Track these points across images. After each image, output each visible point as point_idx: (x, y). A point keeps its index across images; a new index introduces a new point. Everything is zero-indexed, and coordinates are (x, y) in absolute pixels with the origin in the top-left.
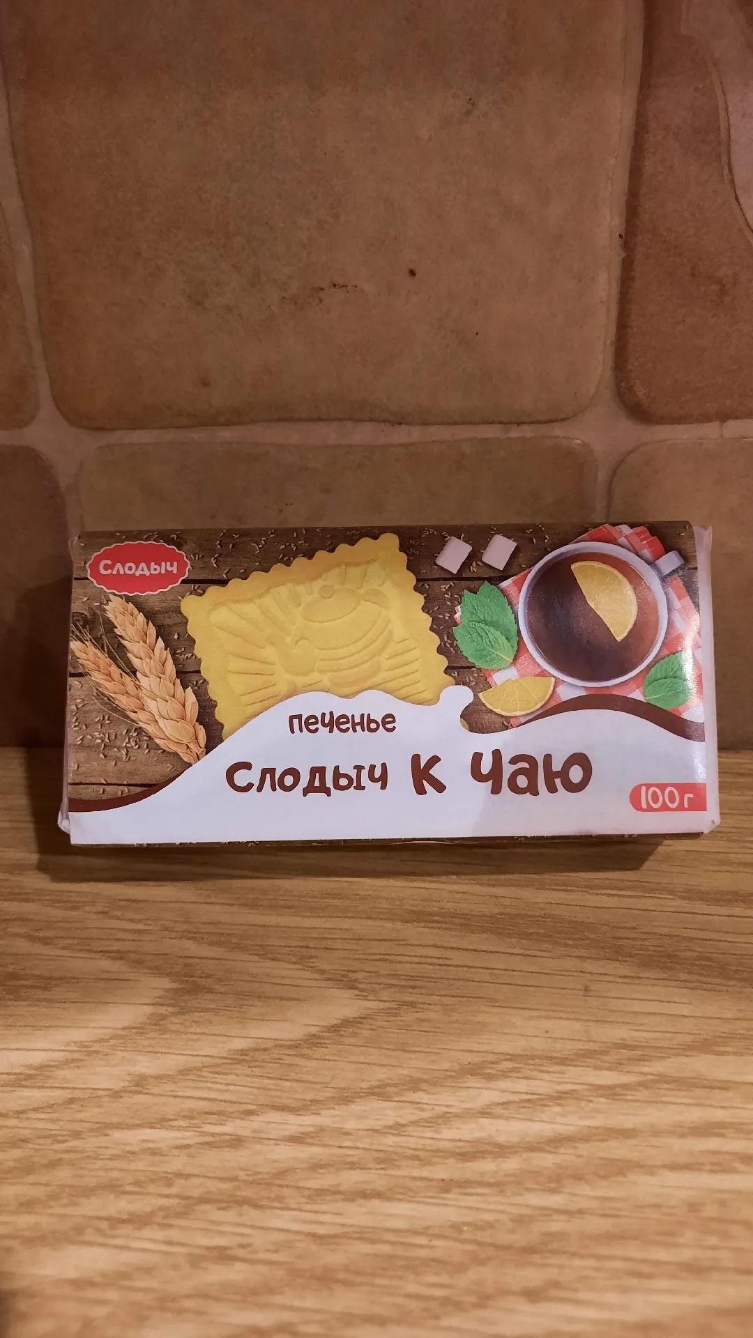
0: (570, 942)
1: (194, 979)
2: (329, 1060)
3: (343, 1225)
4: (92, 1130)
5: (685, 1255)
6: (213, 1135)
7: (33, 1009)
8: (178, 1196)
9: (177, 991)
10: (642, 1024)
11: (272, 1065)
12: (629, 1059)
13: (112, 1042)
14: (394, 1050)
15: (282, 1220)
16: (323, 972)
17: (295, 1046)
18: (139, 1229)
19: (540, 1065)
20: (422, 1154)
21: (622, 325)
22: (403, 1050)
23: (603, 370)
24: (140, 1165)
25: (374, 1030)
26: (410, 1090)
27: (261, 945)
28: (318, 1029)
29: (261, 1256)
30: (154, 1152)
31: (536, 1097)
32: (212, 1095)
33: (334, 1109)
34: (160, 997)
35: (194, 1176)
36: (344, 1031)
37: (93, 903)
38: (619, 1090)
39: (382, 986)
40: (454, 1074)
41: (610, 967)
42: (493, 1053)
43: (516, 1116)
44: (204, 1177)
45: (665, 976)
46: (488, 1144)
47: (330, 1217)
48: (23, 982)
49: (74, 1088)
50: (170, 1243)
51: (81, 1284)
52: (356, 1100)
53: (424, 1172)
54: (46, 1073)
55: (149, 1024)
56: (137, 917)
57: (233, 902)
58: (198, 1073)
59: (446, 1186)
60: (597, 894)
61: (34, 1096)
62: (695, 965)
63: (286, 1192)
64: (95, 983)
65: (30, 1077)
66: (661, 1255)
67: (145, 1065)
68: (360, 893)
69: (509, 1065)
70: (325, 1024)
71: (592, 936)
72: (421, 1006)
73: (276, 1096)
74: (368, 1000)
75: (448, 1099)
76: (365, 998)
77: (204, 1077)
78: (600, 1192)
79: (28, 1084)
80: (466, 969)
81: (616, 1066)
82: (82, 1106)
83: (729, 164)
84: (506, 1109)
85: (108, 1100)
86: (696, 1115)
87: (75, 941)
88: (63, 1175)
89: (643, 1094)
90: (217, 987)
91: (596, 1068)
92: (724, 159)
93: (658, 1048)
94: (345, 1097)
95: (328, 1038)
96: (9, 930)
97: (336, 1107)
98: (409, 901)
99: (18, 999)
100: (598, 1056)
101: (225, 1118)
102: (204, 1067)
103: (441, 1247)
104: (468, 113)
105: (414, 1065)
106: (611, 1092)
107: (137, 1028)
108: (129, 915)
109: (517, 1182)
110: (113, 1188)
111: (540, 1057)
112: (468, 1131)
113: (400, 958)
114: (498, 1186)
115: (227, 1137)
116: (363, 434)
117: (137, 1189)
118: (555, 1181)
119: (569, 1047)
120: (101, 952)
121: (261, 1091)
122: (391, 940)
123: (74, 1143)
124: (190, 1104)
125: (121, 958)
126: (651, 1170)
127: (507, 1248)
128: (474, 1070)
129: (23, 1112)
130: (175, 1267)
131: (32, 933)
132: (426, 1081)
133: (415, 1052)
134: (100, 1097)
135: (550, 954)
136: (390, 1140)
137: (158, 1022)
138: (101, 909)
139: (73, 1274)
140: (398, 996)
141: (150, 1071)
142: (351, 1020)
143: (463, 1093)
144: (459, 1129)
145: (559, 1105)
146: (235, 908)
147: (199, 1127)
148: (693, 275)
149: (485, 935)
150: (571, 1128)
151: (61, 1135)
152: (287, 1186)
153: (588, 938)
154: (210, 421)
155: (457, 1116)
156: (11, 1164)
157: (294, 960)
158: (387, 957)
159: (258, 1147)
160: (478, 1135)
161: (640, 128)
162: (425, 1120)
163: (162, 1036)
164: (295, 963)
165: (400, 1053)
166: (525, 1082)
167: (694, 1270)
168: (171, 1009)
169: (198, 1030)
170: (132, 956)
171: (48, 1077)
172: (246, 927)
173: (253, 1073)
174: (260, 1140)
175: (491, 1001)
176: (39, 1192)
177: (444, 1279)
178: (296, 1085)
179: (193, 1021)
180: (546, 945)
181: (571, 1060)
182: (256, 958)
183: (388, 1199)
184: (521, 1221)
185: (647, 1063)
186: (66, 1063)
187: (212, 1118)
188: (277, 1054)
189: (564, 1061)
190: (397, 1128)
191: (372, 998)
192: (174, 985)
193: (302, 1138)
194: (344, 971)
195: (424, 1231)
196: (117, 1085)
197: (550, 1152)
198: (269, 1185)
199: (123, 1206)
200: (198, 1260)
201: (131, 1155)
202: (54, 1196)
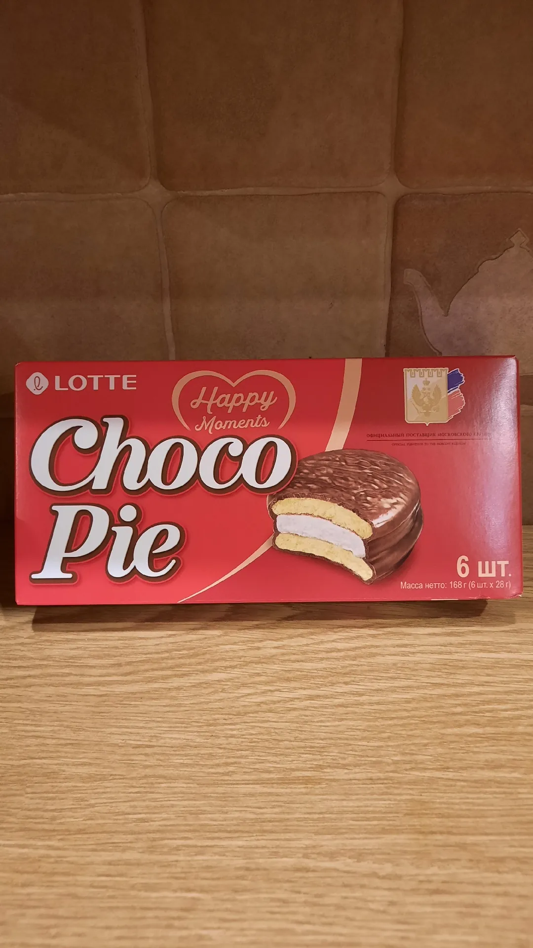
5: (391, 675)
6: (251, 646)
8: (243, 661)
15: (275, 667)
24: (230, 654)
30: (234, 651)
47: (289, 666)
50: (243, 672)
51: (219, 681)
53: (316, 656)
59: (322, 659)
63: (274, 660)
66: (384, 675)
75: (322, 638)
81: (376, 629)
83: (422, 324)
86: (399, 642)
88: (208, 656)
91: (369, 630)
92: (420, 321)
94: (290, 637)
103: (321, 673)
104: (331, 308)
106: (374, 636)
109: (344, 658)
112: (329, 646)
114: (337, 659)
115: (256, 647)
118: (354, 658)
123: (209, 649)
124: (243, 639)
126: (383, 656)
130: (246, 677)
132: (315, 633)
136: (305, 648)
143: (327, 636)
155: (325, 642)
156: (191, 654)
160: (332, 647)
167: (392, 678)
176: (202, 660)
177: (322, 680)
184: (343, 667)
190: (307, 645)
195: (316, 670)
198: (270, 659)
199: (227, 664)
200: (251, 676)
201: (227, 651)
202: (207, 661)
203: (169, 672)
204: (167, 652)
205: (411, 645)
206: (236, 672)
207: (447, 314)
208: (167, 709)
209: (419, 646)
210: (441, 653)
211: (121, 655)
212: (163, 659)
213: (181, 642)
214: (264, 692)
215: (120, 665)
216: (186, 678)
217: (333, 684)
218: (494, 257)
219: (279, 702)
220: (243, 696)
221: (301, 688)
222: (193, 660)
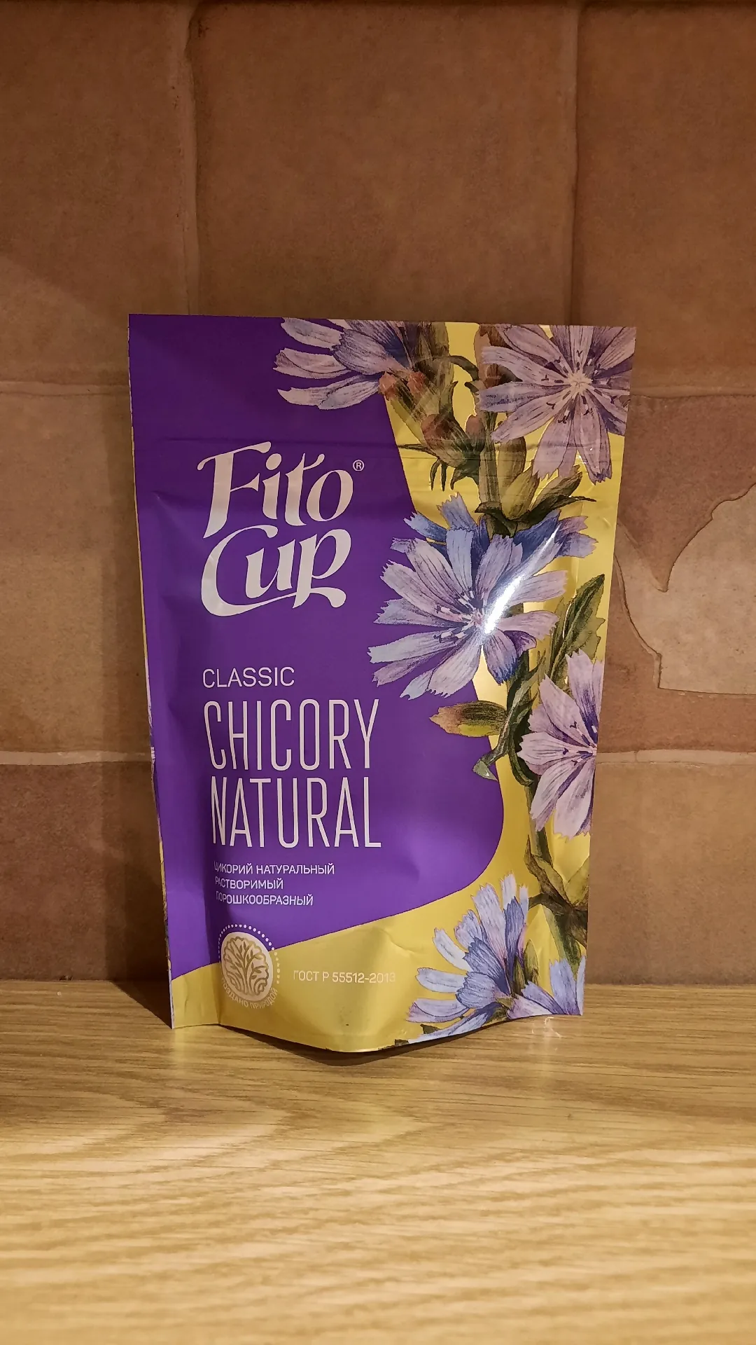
4: (249, 1188)
5: (642, 1245)
6: (330, 1189)
8: (313, 1219)
9: (291, 1117)
15: (382, 1230)
16: (389, 1107)
24: (285, 1204)
30: (293, 1198)
45: (622, 1109)
47: (413, 1228)
50: (312, 1241)
51: (258, 1260)
53: (472, 1207)
57: (322, 1070)
59: (485, 1214)
61: (206, 1171)
63: (382, 1216)
65: (200, 1162)
66: (626, 1244)
69: (522, 1154)
75: (480, 1172)
81: (593, 1155)
83: (626, 603)
86: (645, 1179)
88: (235, 1210)
90: (318, 1115)
91: (579, 1156)
94: (414, 1171)
99: (183, 1121)
103: (485, 1242)
105: (458, 1155)
106: (589, 1168)
109: (533, 1211)
111: (541, 1151)
112: (498, 1187)
114: (520, 1214)
115: (339, 1191)
118: (556, 1211)
119: (562, 1146)
123: (238, 1194)
124: (311, 1175)
125: (249, 1100)
126: (617, 1205)
130: (319, 1252)
132: (467, 1163)
136: (446, 1192)
138: (228, 1073)
139: (254, 1256)
140: (442, 1120)
143: (492, 1169)
145: (556, 1174)
155: (489, 1180)
156: (198, 1204)
160: (504, 1189)
164: (370, 1103)
167: (646, 1251)
168: (289, 1127)
171: (213, 1161)
175: (506, 1123)
176: (221, 1218)
177: (489, 1256)
178: (380, 1165)
184: (533, 1230)
187: (327, 1181)
189: (556, 1152)
190: (451, 1186)
192: (289, 1115)
195: (474, 1234)
196: (262, 1166)
198: (372, 1213)
199: (278, 1224)
200: (331, 1248)
201: (278, 1200)
202: (232, 1219)
203: (145, 1242)
204: (143, 1200)
205: (673, 1186)
206: (294, 1243)
207: (665, 590)
208: (133, 1322)
209: (689, 1186)
210: (738, 1200)
211: (44, 1207)
212: (134, 1214)
213: (179, 1180)
214: (360, 1285)
215: (36, 1227)
216: (183, 1254)
217: (515, 1265)
218: (734, 496)
219: (395, 1305)
220: (310, 1293)
221: (445, 1275)
222: (202, 1217)
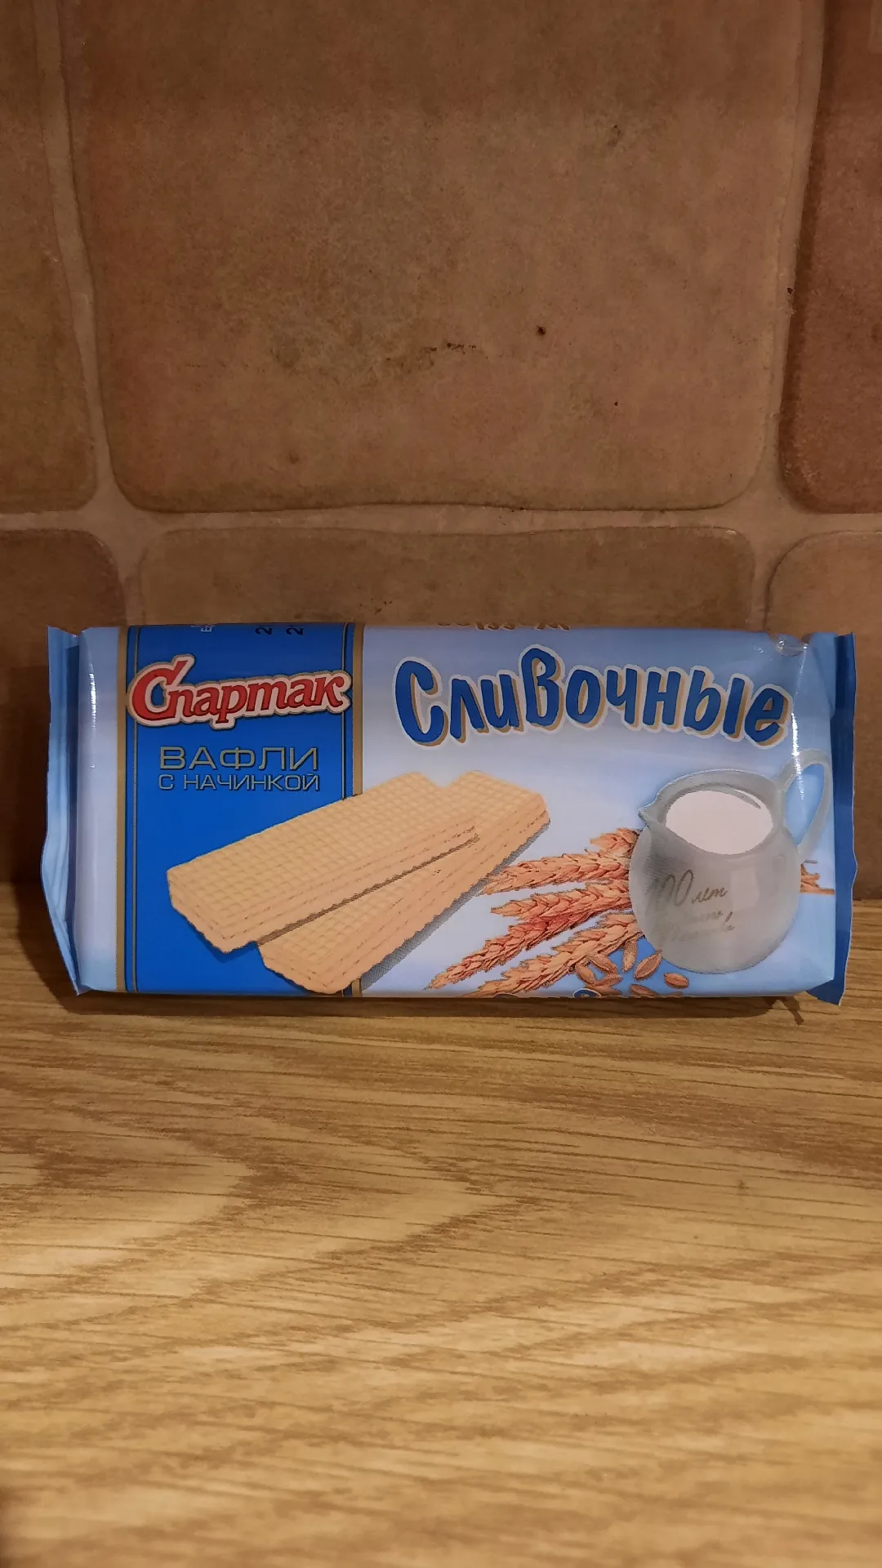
0: (720, 1129)
1: (275, 1165)
2: (437, 1267)
3: (458, 1468)
7: (84, 1198)
10: (810, 1230)
11: (369, 1271)
12: (794, 1272)
13: (179, 1239)
14: (513, 1256)
17: (396, 1248)
18: (216, 1467)
19: (689, 1278)
20: (551, 1384)
21: (789, 396)
22: (525, 1256)
23: (765, 448)
25: (488, 1231)
26: (534, 1305)
27: (353, 1127)
28: (423, 1229)
29: (361, 1504)
31: (685, 1316)
32: (300, 1306)
33: (443, 1326)
34: (234, 1187)
35: (280, 1404)
36: (454, 1232)
37: (153, 1071)
38: (785, 1310)
39: (497, 1178)
40: (586, 1286)
41: (771, 1160)
42: (633, 1262)
43: (663, 1339)
44: (293, 1405)
46: (631, 1372)
48: (71, 1166)
49: (134, 1295)
52: (470, 1316)
54: (102, 1276)
55: (222, 1219)
56: (206, 1089)
58: (282, 1279)
60: (752, 1072)
62: (872, 1159)
64: (158, 1167)
67: (219, 1268)
68: (467, 1064)
70: (430, 1223)
71: (747, 1122)
72: (545, 1203)
73: (375, 1310)
74: (481, 1195)
76: (478, 1192)
77: (291, 1285)
78: (765, 1435)
79: (82, 1289)
80: (597, 1159)
82: (146, 1317)
84: (650, 1330)
85: (175, 1310)
87: (134, 1117)
89: (814, 1315)
93: (829, 1259)
95: (435, 1240)
96: (56, 1102)
97: (446, 1323)
98: (528, 1076)
100: (758, 1268)
101: (315, 1335)
102: (289, 1272)
107: (208, 1223)
108: (196, 1087)
110: (184, 1416)
113: (517, 1145)
116: (477, 521)
117: (212, 1419)
120: (163, 1130)
121: (354, 1303)
122: (507, 1123)
127: (656, 1500)
128: (610, 1282)
129: (76, 1322)
131: (84, 1107)
133: (539, 1258)
134: (165, 1306)
135: (696, 1144)
137: (232, 1216)
141: (227, 1276)
142: (462, 1218)
144: (594, 1353)
146: (320, 1082)
147: (284, 1345)
148: (874, 337)
149: (620, 1119)
150: (728, 1355)
151: (121, 1352)
152: (391, 1419)
153: (741, 1125)
154: (297, 504)
157: (393, 1144)
158: (502, 1143)
159: (353, 1370)
161: (817, 162)
162: (552, 1341)
163: (237, 1234)
165: (521, 1259)
166: (672, 1298)
169: (281, 1228)
170: (201, 1136)
172: (335, 1104)
173: (346, 1281)
174: (358, 1362)
179: (275, 1217)
180: (692, 1132)
181: (726, 1272)
182: (346, 1141)
183: (515, 1438)
185: (816, 1277)
186: (127, 1263)
188: (375, 1258)
191: (488, 1193)
193: (408, 1360)
194: (452, 1158)
197: (705, 1384)
